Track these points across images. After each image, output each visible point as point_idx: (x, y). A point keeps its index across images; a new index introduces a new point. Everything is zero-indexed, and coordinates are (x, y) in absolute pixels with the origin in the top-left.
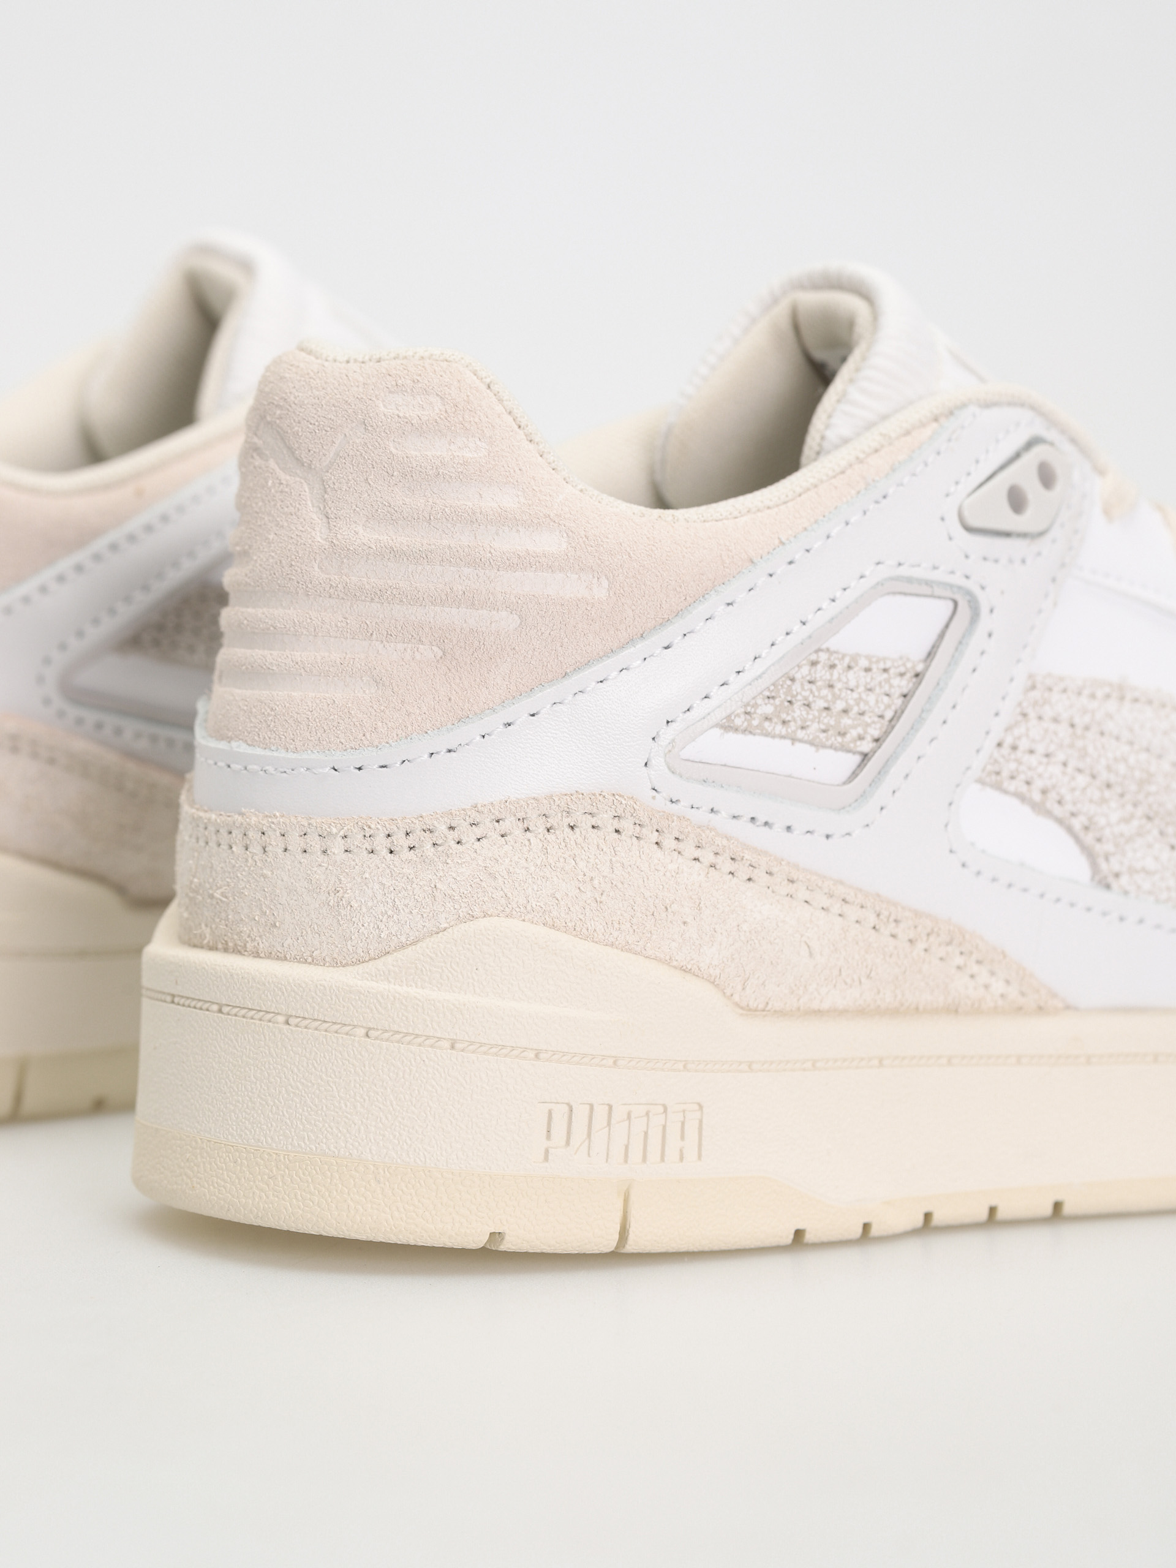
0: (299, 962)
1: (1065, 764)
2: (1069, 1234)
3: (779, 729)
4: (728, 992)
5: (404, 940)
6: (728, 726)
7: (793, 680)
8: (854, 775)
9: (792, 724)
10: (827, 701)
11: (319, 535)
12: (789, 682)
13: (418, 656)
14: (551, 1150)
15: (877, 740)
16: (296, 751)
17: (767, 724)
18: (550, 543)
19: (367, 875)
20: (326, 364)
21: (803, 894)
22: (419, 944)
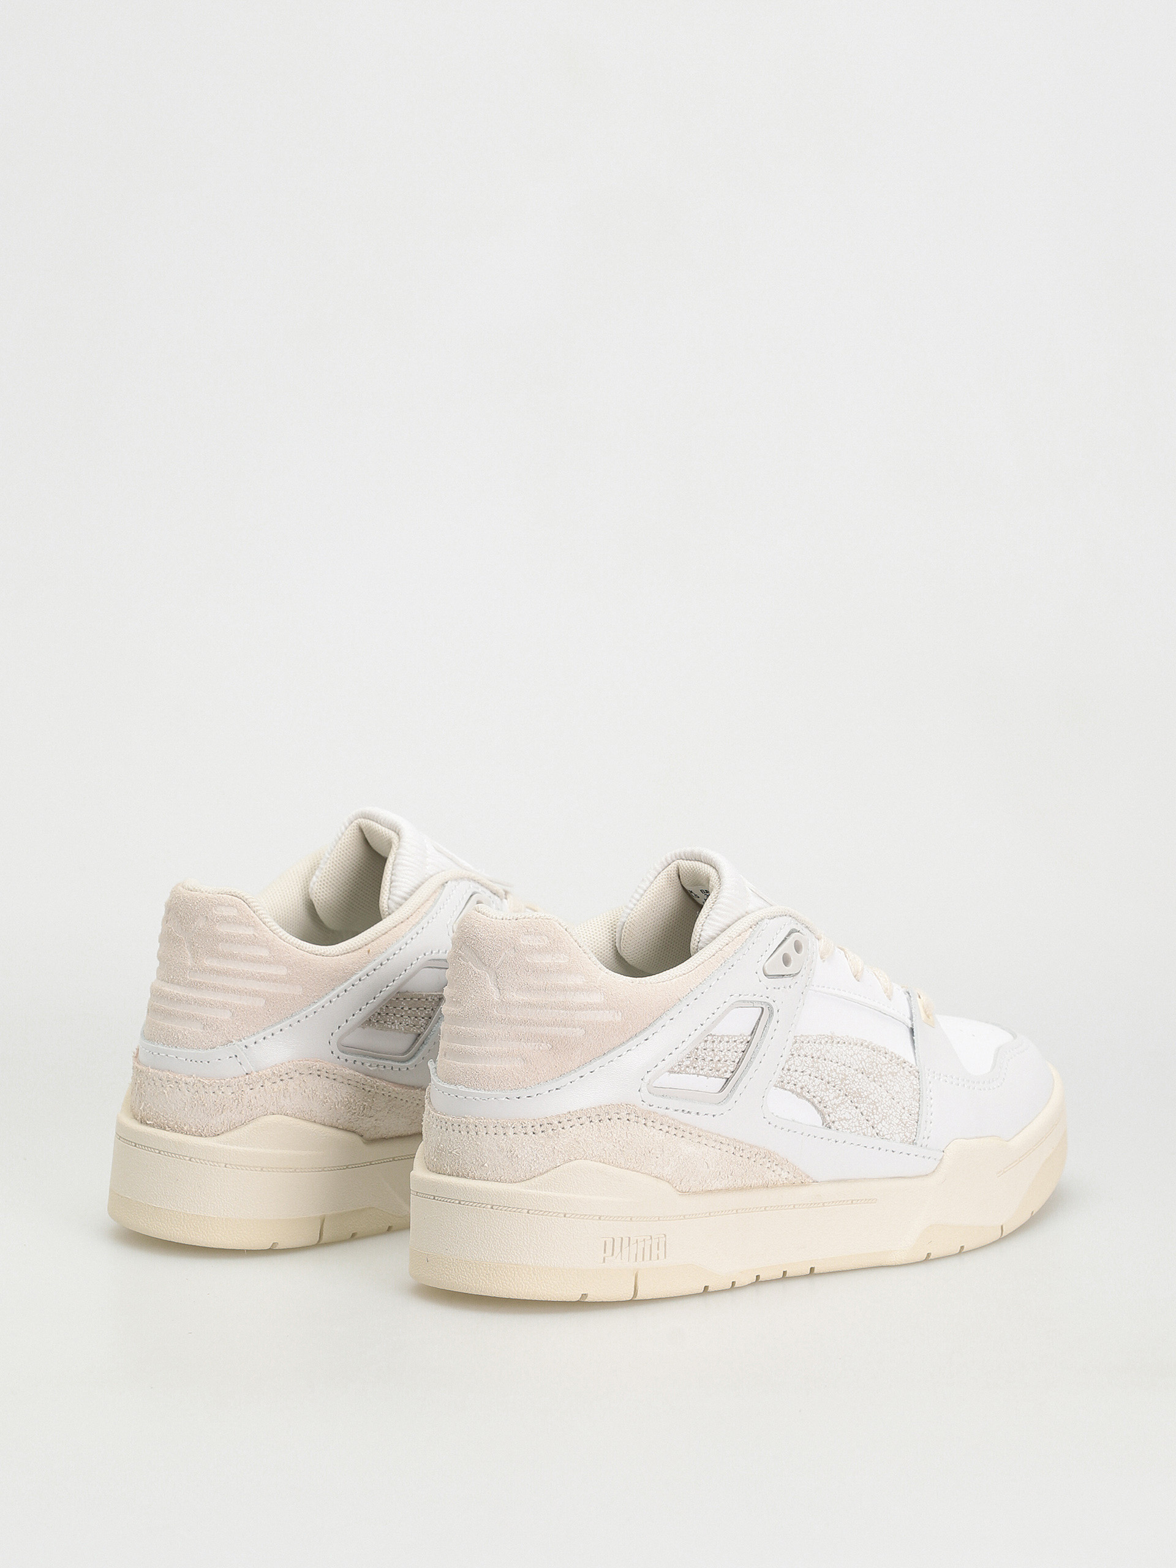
0: (494, 1181)
1: (810, 1075)
2: (818, 1282)
3: (693, 1071)
4: (674, 1185)
5: (541, 1171)
6: (671, 1071)
7: (697, 1049)
8: (723, 1088)
9: (697, 1068)
10: (712, 1057)
11: (496, 997)
12: (696, 1050)
13: (541, 1048)
14: (606, 1258)
15: (733, 1072)
16: (489, 1090)
17: (687, 1069)
18: (596, 998)
19: (524, 1144)
20: (493, 920)
21: (704, 1141)
22: (549, 1173)
